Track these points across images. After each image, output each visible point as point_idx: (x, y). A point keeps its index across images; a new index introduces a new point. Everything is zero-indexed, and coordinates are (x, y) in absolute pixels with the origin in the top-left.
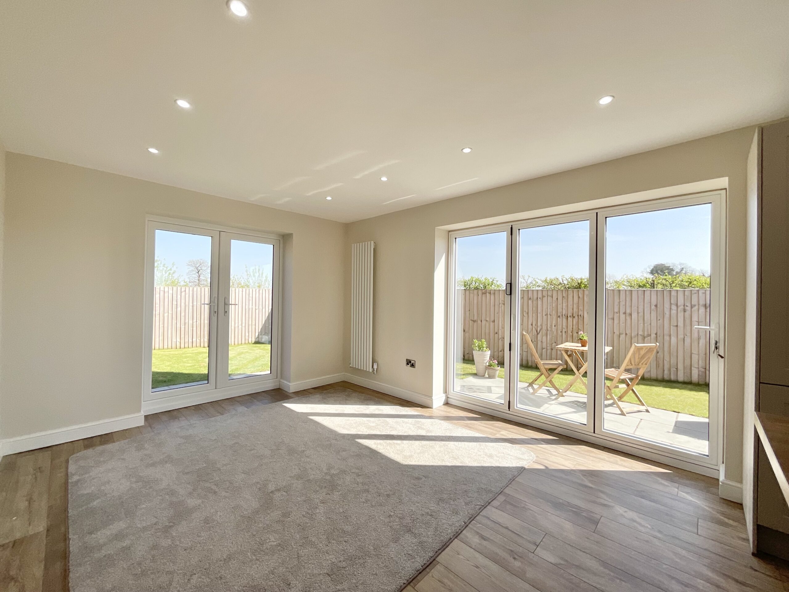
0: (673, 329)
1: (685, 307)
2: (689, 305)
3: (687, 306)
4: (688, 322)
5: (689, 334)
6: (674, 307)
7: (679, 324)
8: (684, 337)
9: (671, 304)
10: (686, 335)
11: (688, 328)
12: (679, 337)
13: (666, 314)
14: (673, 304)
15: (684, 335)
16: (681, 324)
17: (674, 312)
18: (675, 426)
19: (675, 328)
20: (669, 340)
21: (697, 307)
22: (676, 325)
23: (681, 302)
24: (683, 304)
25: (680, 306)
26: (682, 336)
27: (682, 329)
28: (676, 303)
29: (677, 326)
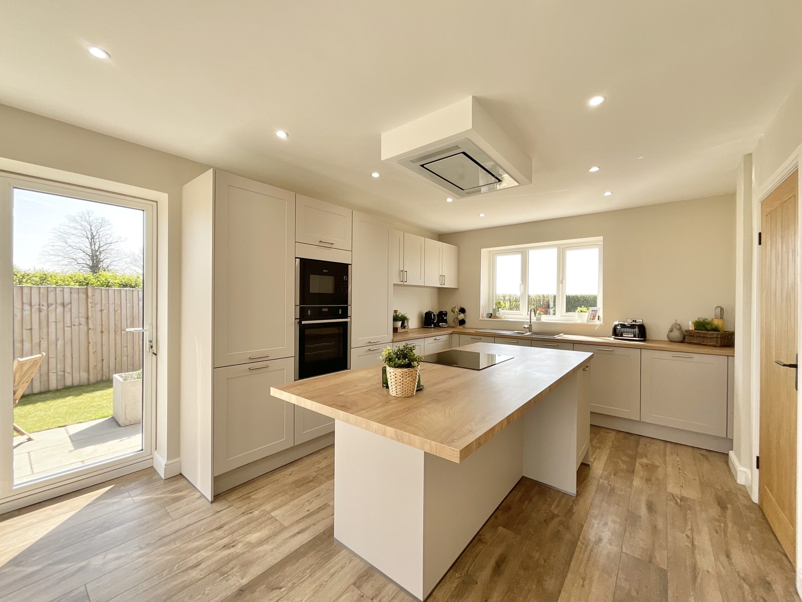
0: (26, 333)
1: (41, 306)
2: (45, 304)
3: (43, 305)
4: (44, 323)
5: (45, 337)
6: (27, 307)
7: (33, 327)
8: (40, 341)
9: (23, 303)
10: (42, 338)
11: (45, 330)
12: (33, 341)
13: (16, 315)
14: (26, 304)
15: (40, 339)
16: (35, 326)
17: (27, 313)
18: (72, 441)
19: (29, 332)
20: (21, 346)
21: (54, 306)
22: (29, 327)
23: (35, 301)
24: (38, 304)
25: (34, 306)
26: (38, 340)
27: (37, 331)
28: (29, 302)
29: (31, 329)
